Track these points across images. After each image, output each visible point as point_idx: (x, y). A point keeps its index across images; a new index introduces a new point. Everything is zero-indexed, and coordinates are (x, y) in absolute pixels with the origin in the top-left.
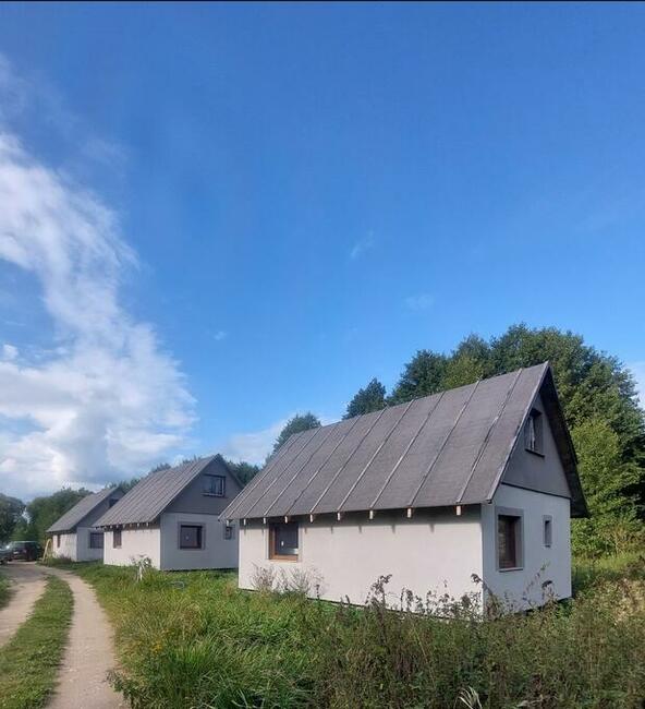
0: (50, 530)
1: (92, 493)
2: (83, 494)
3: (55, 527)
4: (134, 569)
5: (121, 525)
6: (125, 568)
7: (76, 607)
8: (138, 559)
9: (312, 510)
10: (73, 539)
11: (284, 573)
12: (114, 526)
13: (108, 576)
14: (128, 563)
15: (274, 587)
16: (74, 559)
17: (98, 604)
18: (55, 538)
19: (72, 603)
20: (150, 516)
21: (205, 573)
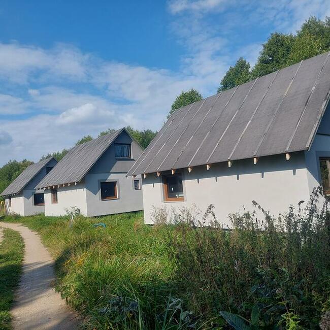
0: (3, 194)
1: (32, 163)
2: (26, 164)
3: (7, 192)
4: (67, 218)
5: (56, 186)
6: (61, 218)
7: (27, 249)
8: (71, 210)
9: (190, 163)
10: (21, 199)
11: (174, 210)
12: (51, 187)
13: (48, 224)
14: (63, 214)
15: (168, 221)
16: (22, 214)
17: (42, 245)
18: (7, 200)
19: (24, 246)
20: (77, 178)
21: (120, 215)
